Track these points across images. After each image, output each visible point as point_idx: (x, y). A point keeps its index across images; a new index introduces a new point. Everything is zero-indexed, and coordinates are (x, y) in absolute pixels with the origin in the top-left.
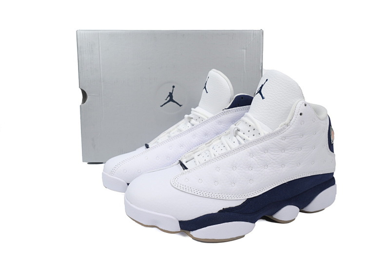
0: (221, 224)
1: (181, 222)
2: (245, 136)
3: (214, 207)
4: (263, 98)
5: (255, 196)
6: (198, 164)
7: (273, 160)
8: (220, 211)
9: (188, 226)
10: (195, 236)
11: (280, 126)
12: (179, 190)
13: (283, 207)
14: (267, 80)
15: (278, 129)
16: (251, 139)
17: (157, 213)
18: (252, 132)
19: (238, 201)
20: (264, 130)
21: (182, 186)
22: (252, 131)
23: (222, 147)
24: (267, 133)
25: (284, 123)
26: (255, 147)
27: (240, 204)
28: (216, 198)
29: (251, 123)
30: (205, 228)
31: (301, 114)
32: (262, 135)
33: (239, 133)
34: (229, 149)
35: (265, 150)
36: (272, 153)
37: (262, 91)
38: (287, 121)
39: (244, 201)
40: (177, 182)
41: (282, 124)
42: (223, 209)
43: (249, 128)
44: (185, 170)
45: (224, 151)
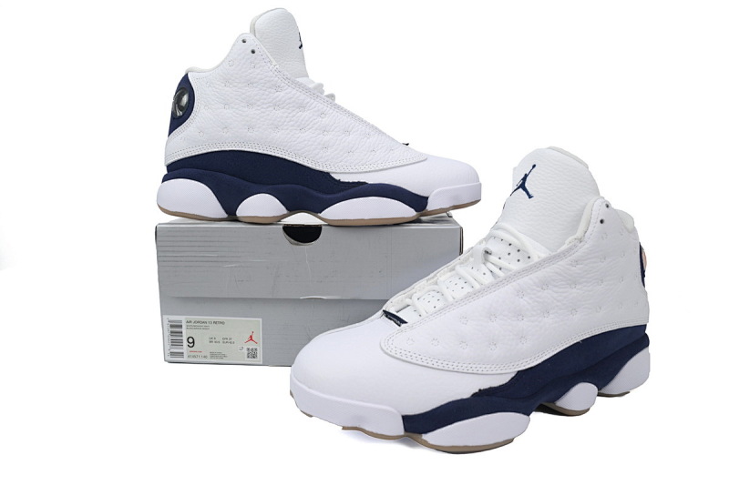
0: (478, 418)
1: (405, 418)
2: (502, 263)
3: (464, 389)
4: (530, 197)
5: (530, 366)
6: (424, 314)
7: (558, 301)
8: (475, 395)
9: (417, 426)
10: (431, 442)
11: (567, 242)
12: (398, 359)
13: (573, 386)
14: (534, 166)
15: (564, 247)
16: (515, 267)
17: (362, 403)
18: (515, 255)
19: (503, 376)
20: (538, 252)
21: (403, 352)
22: (514, 253)
23: (461, 283)
24: (543, 256)
25: (575, 236)
26: (526, 279)
27: (507, 381)
28: (465, 371)
29: (512, 240)
30: (449, 426)
31: (602, 222)
32: (535, 259)
33: (492, 258)
34: (477, 286)
35: (544, 284)
36: (555, 289)
37: (526, 185)
38: (579, 234)
39: (513, 375)
40: (392, 346)
41: (571, 238)
42: (480, 390)
43: (509, 249)
44: (403, 325)
45: (468, 289)
